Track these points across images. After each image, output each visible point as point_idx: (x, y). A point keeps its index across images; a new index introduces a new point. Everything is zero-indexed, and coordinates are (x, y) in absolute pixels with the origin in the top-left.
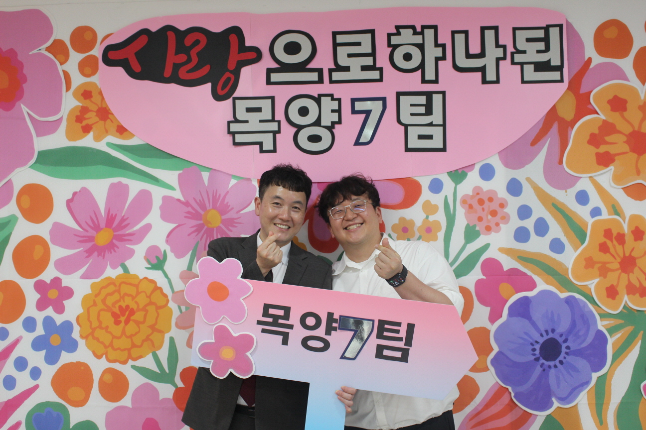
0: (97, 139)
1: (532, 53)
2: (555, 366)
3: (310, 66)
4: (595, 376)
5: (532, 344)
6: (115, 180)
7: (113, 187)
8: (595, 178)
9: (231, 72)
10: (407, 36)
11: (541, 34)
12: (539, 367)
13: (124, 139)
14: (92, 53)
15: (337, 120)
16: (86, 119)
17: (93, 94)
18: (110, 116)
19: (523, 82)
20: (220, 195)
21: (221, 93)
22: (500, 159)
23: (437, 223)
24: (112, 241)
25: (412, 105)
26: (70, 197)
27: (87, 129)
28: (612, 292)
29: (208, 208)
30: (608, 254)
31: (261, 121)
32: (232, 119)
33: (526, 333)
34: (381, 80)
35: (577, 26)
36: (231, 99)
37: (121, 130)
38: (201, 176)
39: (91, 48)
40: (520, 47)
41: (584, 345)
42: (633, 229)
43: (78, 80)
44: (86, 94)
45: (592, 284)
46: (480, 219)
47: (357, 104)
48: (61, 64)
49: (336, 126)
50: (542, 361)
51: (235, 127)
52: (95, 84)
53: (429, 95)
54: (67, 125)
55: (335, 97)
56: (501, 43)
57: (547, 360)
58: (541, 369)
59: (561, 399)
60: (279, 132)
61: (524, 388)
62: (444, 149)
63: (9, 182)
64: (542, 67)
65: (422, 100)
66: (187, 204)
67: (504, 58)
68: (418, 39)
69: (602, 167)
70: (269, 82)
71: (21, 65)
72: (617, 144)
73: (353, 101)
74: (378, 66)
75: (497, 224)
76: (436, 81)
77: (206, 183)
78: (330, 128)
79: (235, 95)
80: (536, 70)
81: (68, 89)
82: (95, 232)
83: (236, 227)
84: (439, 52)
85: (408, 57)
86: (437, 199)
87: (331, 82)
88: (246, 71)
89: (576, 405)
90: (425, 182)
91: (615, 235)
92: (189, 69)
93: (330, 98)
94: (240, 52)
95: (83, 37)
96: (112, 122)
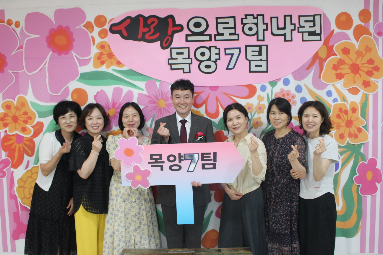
0: (108, 67)
1: (307, 27)
3: (206, 33)
6: (116, 86)
7: (115, 89)
8: (335, 85)
9: (169, 36)
10: (250, 19)
11: (311, 18)
13: (120, 67)
15: (218, 58)
16: (103, 58)
17: (105, 47)
18: (113, 57)
19: (303, 41)
20: (165, 93)
21: (165, 45)
22: (292, 76)
23: (264, 105)
24: (115, 114)
25: (252, 51)
26: (95, 94)
27: (103, 63)
28: (342, 136)
29: (159, 99)
30: (340, 119)
31: (183, 59)
32: (170, 58)
34: (238, 39)
35: (328, 15)
36: (169, 48)
37: (119, 63)
38: (156, 84)
39: (104, 25)
40: (302, 25)
42: (352, 108)
43: (98, 40)
44: (102, 47)
45: (333, 132)
47: (227, 50)
48: (90, 33)
49: (218, 61)
51: (171, 61)
52: (106, 42)
53: (260, 47)
54: (94, 61)
55: (217, 47)
56: (293, 23)
60: (192, 63)
62: (267, 72)
63: (67, 88)
64: (311, 34)
65: (257, 49)
66: (149, 97)
67: (295, 30)
68: (255, 21)
69: (338, 80)
70: (187, 41)
71: (72, 34)
72: (345, 69)
73: (226, 49)
74: (237, 33)
76: (263, 40)
77: (158, 87)
78: (215, 62)
79: (172, 46)
80: (309, 35)
81: (94, 44)
84: (265, 27)
85: (250, 29)
86: (264, 94)
87: (215, 40)
88: (176, 36)
90: (258, 87)
91: (343, 110)
92: (150, 35)
93: (215, 48)
94: (173, 27)
95: (100, 20)
96: (114, 59)
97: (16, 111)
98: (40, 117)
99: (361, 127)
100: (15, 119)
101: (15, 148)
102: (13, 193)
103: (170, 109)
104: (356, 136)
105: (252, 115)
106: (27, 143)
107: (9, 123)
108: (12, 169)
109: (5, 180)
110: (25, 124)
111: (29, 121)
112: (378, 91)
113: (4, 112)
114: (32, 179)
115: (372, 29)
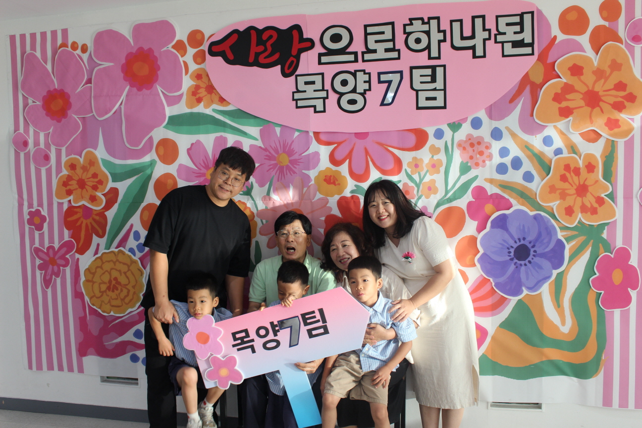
0: (206, 107)
1: (510, 34)
2: (525, 265)
3: (349, 50)
4: (555, 273)
5: (508, 248)
6: (218, 134)
7: (217, 139)
8: (558, 126)
9: (294, 57)
10: (417, 25)
11: (517, 19)
12: (513, 264)
13: (224, 106)
14: (201, 48)
15: (368, 88)
16: (199, 93)
17: (203, 76)
18: (214, 91)
19: (504, 56)
20: (288, 143)
21: (287, 71)
22: (486, 113)
23: (440, 161)
25: (421, 76)
26: (189, 147)
27: (199, 100)
28: (569, 211)
29: (280, 152)
30: (567, 183)
31: (315, 91)
32: (295, 90)
33: (504, 241)
34: (399, 58)
35: (545, 12)
36: (294, 76)
37: (222, 100)
38: (275, 130)
39: (201, 44)
40: (501, 30)
41: (548, 250)
42: (587, 164)
43: (193, 67)
44: (198, 76)
45: (555, 205)
46: (471, 158)
47: (382, 76)
48: (182, 56)
49: (367, 92)
50: (515, 260)
51: (297, 96)
52: (203, 70)
53: (434, 68)
54: (187, 98)
55: (366, 72)
56: (487, 27)
57: (519, 260)
58: (515, 266)
59: (529, 289)
60: (327, 98)
61: (502, 280)
62: (445, 107)
63: (151, 139)
64: (517, 44)
65: (429, 72)
66: (265, 150)
67: (489, 39)
68: (426, 28)
69: (563, 118)
70: (320, 63)
71: (156, 59)
72: (575, 100)
73: (379, 74)
74: (396, 48)
75: (484, 161)
76: (439, 58)
77: (279, 135)
78: (363, 94)
79: (297, 73)
80: (513, 47)
81: (187, 73)
82: (206, 170)
83: (299, 165)
84: (441, 36)
85: (418, 41)
86: (440, 144)
87: (364, 61)
88: (303, 56)
89: (540, 293)
90: (431, 131)
91: (572, 168)
92: (265, 56)
93: (363, 73)
94: (299, 43)
95: (195, 37)
96: (216, 94)
97: (83, 173)
98: (113, 181)
99: (603, 195)
100: (82, 184)
101: (80, 226)
102: (78, 290)
103: (296, 168)
104: (594, 211)
105: (422, 177)
106: (97, 218)
107: (74, 190)
108: (77, 256)
109: (68, 270)
110: (94, 191)
111: (99, 186)
112: (633, 136)
113: (67, 173)
114: (102, 269)
115: (622, 32)
